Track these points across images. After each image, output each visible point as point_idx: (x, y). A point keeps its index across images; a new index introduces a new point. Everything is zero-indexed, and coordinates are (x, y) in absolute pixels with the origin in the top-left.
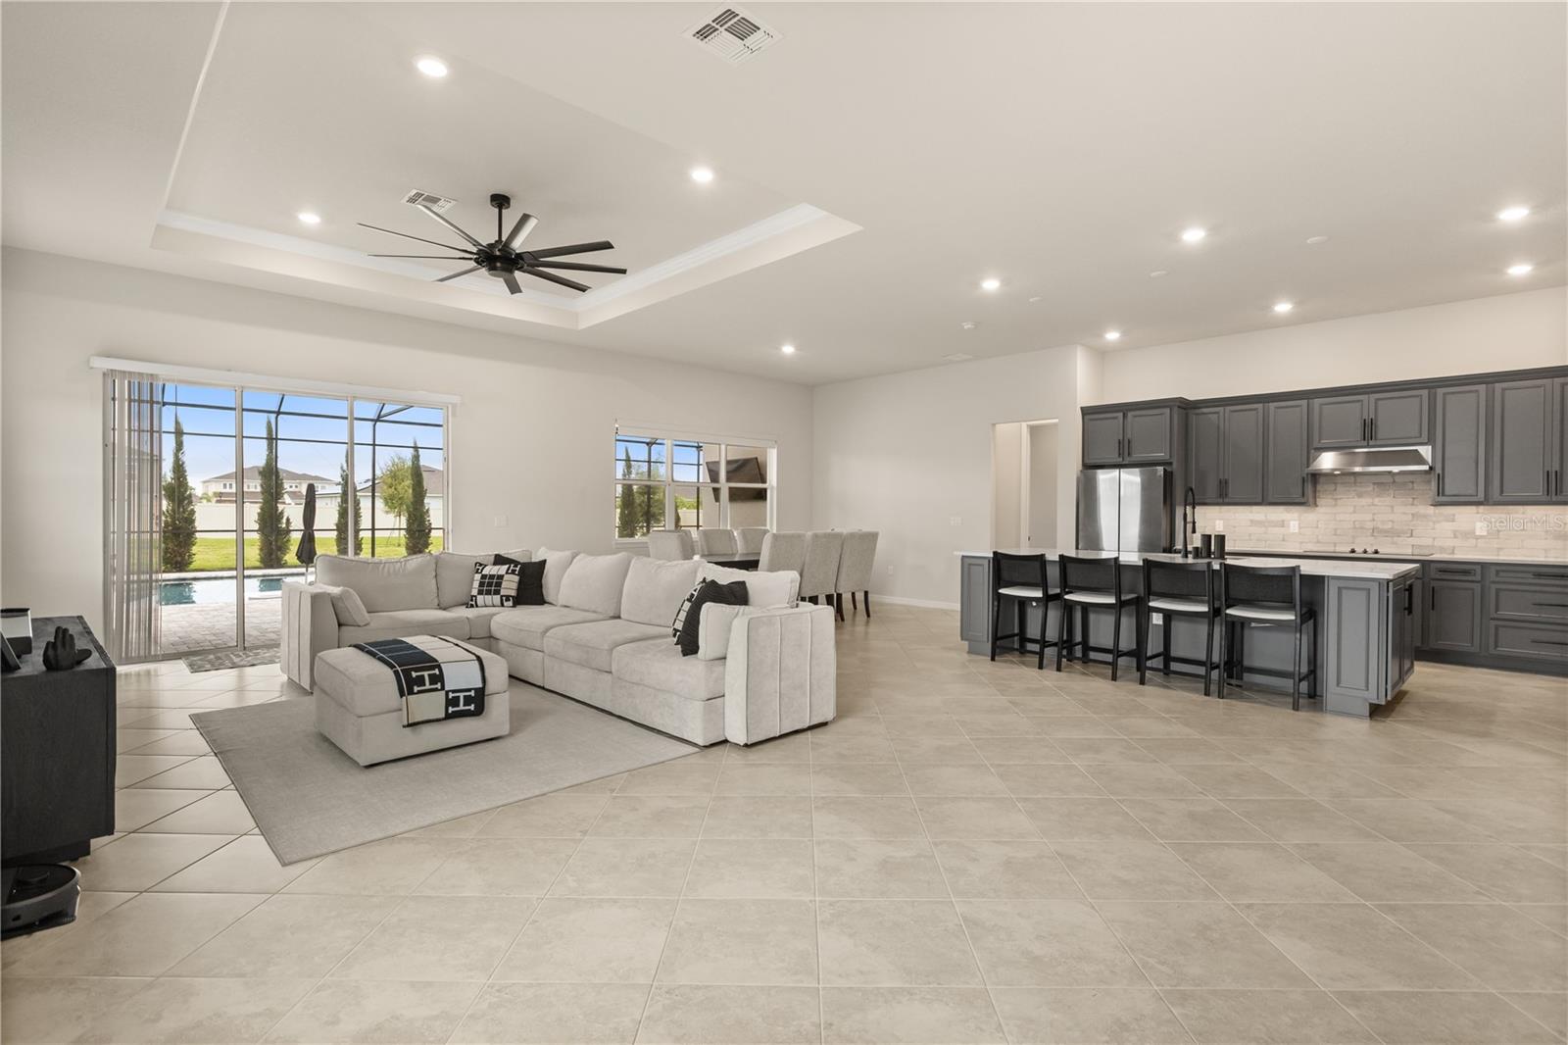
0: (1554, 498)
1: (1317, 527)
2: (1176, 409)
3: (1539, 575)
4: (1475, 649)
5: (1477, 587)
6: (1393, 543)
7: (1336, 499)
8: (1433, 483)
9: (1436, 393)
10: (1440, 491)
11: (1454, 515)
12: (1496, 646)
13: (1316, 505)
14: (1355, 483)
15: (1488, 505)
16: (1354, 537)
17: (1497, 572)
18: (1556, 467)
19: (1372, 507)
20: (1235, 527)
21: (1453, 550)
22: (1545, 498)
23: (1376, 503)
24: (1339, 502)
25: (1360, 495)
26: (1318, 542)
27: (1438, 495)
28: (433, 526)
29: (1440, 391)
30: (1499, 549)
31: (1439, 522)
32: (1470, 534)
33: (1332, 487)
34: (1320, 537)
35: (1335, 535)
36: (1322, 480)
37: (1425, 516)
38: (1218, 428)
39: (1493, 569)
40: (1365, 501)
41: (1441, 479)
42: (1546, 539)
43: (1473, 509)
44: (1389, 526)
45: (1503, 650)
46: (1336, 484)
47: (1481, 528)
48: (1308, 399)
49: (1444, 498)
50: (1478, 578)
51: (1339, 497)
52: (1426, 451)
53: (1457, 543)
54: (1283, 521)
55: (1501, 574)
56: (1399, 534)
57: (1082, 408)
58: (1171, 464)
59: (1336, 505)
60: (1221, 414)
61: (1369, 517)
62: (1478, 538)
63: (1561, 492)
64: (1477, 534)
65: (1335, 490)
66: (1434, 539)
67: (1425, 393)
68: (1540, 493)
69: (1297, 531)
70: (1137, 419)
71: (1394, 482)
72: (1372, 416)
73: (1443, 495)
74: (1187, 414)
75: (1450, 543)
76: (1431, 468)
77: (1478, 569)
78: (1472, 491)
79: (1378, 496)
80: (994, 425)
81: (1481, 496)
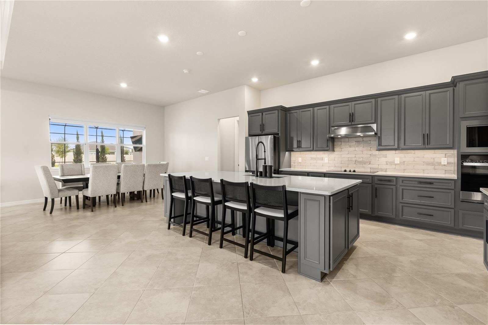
0: (427, 147)
1: (335, 160)
2: (280, 111)
3: (421, 183)
4: (394, 217)
5: (394, 187)
6: (363, 167)
7: (341, 148)
8: (377, 141)
9: (377, 100)
10: (380, 144)
11: (386, 155)
12: (402, 215)
13: (334, 151)
14: (348, 141)
15: (399, 150)
16: (348, 164)
17: (403, 181)
18: (427, 132)
19: (355, 152)
20: (305, 160)
21: (386, 170)
22: (423, 146)
23: (356, 150)
24: (342, 149)
25: (350, 147)
26: (335, 166)
27: (379, 146)
28: (56, 162)
29: (379, 99)
30: (404, 170)
31: (380, 158)
32: (393, 163)
33: (340, 143)
34: (336, 165)
35: (341, 163)
36: (336, 140)
37: (375, 155)
38: (297, 118)
39: (401, 179)
40: (352, 149)
41: (380, 139)
42: (424, 165)
43: (393, 152)
44: (361, 159)
45: (405, 217)
46: (341, 142)
47: (397, 160)
48: (329, 105)
49: (381, 147)
50: (394, 183)
51: (342, 147)
52: (374, 126)
53: (387, 167)
54: (322, 158)
55: (404, 182)
56: (365, 163)
57: (248, 112)
58: (278, 134)
59: (341, 151)
60: (298, 113)
61: (354, 156)
62: (396, 165)
63: (430, 143)
64: (395, 163)
65: (341, 144)
66: (379, 165)
67: (373, 100)
68: (420, 144)
69: (327, 162)
70: (266, 115)
71: (363, 140)
72: (353, 111)
73: (381, 145)
74: (286, 113)
75: (385, 167)
76: (376, 134)
77: (395, 179)
78: (392, 144)
79: (357, 147)
80: (219, 120)
81: (396, 146)
